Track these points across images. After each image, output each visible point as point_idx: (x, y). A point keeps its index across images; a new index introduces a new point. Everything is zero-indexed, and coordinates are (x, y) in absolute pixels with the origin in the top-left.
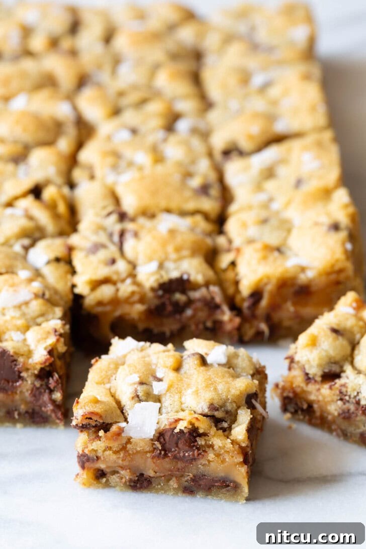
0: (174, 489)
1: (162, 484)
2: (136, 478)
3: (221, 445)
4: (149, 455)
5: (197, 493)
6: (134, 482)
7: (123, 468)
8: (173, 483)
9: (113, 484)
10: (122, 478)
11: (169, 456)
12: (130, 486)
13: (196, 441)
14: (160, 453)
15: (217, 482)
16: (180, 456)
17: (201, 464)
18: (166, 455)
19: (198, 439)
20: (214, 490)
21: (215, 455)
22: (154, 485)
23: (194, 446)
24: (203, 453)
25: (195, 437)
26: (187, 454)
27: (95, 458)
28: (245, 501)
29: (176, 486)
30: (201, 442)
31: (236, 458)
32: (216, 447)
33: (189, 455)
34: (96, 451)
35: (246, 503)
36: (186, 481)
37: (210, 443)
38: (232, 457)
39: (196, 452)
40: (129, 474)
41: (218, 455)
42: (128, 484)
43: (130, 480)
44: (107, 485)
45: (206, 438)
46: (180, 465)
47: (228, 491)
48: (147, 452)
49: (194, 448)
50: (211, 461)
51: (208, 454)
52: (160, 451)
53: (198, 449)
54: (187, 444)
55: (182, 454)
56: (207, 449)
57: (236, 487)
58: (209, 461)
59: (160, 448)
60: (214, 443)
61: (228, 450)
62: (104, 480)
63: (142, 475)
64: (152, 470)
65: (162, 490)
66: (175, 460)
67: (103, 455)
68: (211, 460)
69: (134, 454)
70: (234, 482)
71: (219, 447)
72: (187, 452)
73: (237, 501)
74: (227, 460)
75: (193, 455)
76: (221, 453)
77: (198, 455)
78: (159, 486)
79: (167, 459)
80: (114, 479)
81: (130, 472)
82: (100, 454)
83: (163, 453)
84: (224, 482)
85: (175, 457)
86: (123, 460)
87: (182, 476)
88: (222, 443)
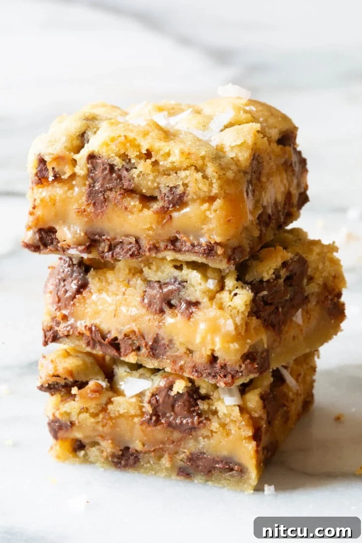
0: (167, 469)
1: (152, 463)
2: (120, 453)
3: (226, 412)
4: (136, 420)
5: (194, 477)
6: (119, 458)
7: (103, 437)
8: (165, 462)
9: (92, 459)
10: (102, 452)
11: (162, 423)
12: (113, 462)
13: (197, 405)
14: (151, 419)
15: (218, 462)
16: (176, 423)
17: (202, 436)
18: (158, 422)
19: (199, 402)
20: (216, 473)
21: (220, 424)
22: (142, 463)
23: (194, 411)
24: (204, 421)
25: (196, 400)
26: (185, 422)
27: (69, 423)
28: (252, 491)
29: (168, 465)
30: (203, 406)
31: (244, 431)
32: (220, 414)
33: (187, 423)
34: (69, 414)
35: (253, 493)
36: (181, 460)
37: (214, 408)
38: (240, 429)
39: (196, 418)
40: (111, 445)
41: (223, 425)
42: (110, 459)
43: (113, 455)
44: (86, 460)
45: (210, 401)
46: (176, 435)
47: (232, 476)
48: (133, 416)
49: (195, 414)
50: (215, 432)
51: (211, 423)
52: (151, 416)
53: (200, 415)
54: (186, 408)
55: (178, 421)
56: (211, 417)
57: (242, 471)
58: (212, 432)
59: (151, 412)
60: (218, 408)
61: (234, 419)
62: (82, 453)
63: (127, 448)
64: (140, 441)
65: (153, 470)
66: (170, 429)
67: (78, 418)
68: (214, 430)
69: (116, 418)
70: (240, 465)
71: (224, 414)
72: (185, 418)
73: (242, 491)
74: (233, 432)
75: (193, 422)
76: (226, 422)
77: (200, 422)
78: (148, 465)
79: (159, 427)
80: (93, 452)
81: (112, 443)
82: (74, 418)
83: (154, 418)
84: (227, 463)
85: (170, 425)
86: (103, 426)
87: (177, 453)
88: (227, 410)
